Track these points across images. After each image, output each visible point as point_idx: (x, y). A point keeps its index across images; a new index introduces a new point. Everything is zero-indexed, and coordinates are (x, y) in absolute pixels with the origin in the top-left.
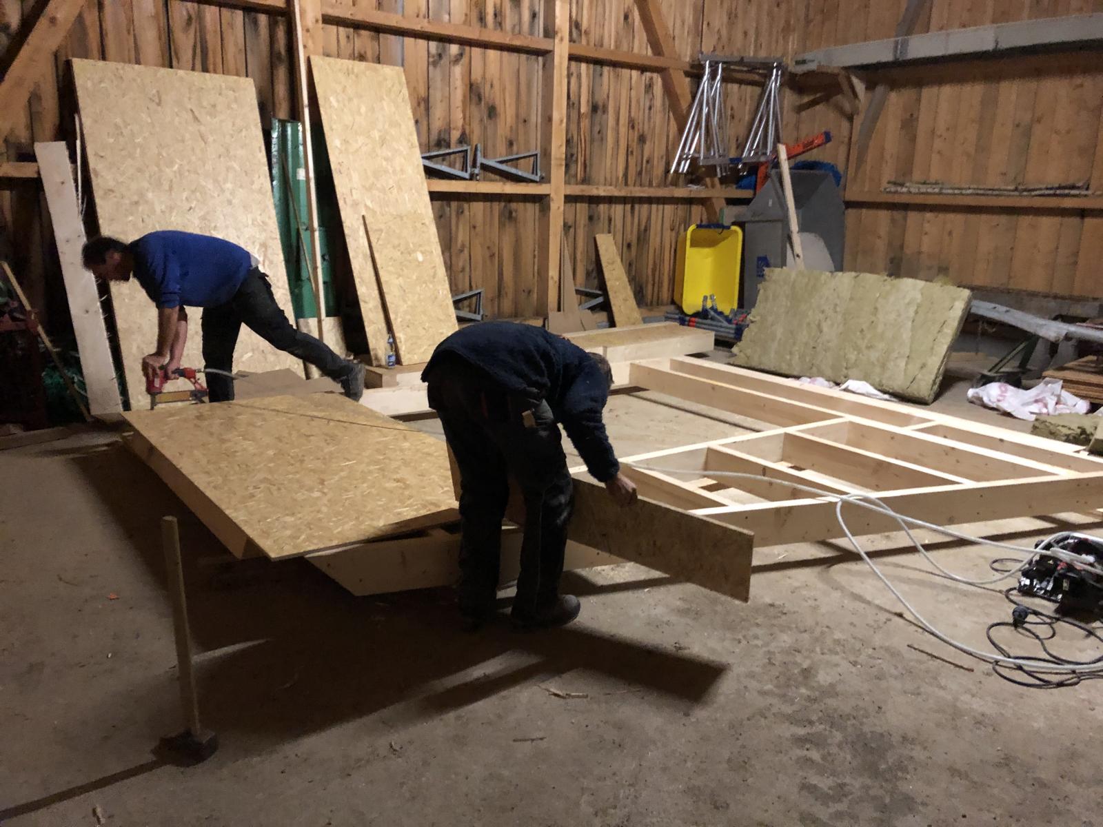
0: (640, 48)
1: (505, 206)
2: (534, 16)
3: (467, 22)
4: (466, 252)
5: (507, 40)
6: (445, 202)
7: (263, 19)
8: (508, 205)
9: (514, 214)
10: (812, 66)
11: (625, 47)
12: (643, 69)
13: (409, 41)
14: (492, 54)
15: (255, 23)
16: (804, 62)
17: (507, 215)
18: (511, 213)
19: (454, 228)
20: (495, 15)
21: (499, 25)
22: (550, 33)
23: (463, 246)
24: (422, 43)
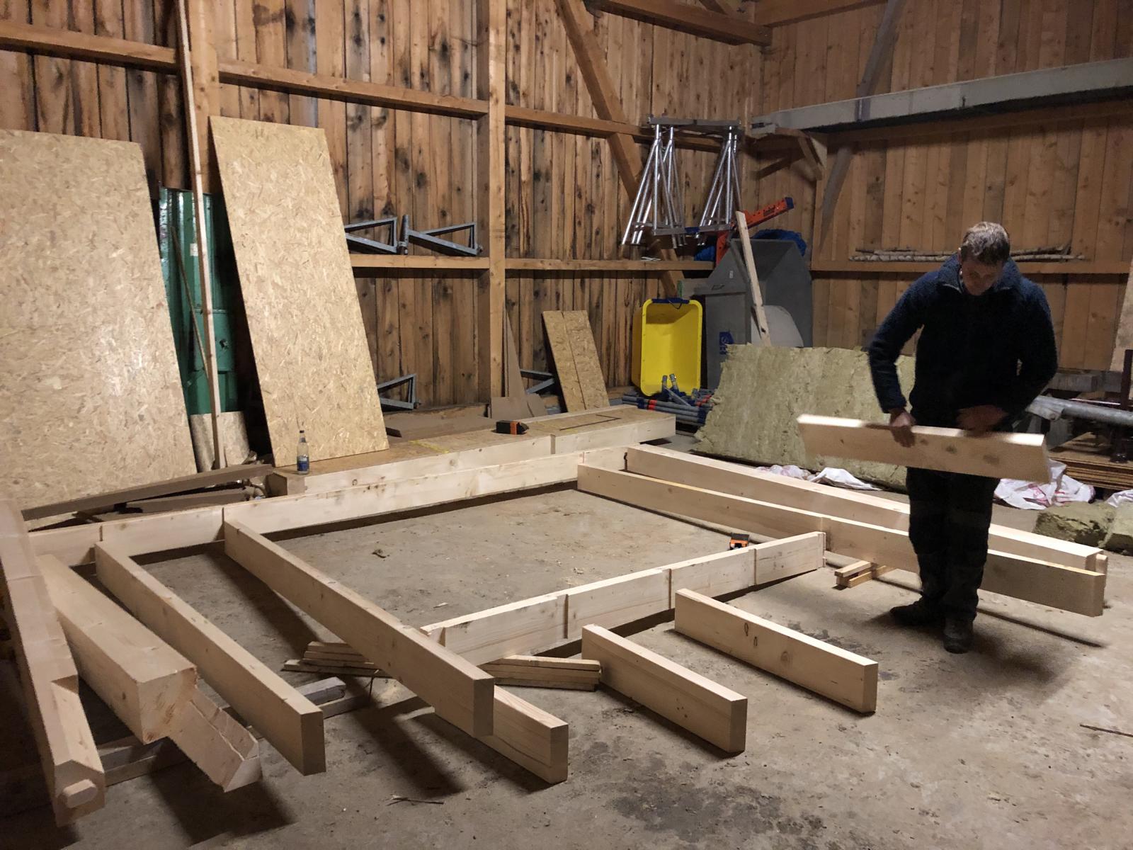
0: (585, 111)
1: (439, 282)
2: (466, 76)
3: (390, 81)
4: (395, 333)
5: (436, 102)
6: (369, 279)
7: (149, 77)
8: (443, 281)
9: (449, 291)
10: (771, 129)
11: (568, 110)
12: (588, 134)
13: (324, 103)
14: (419, 117)
15: (140, 81)
16: (761, 125)
17: (441, 291)
18: (445, 289)
19: (380, 309)
20: (422, 75)
21: (427, 85)
22: (484, 94)
23: (391, 326)
24: (339, 105)
